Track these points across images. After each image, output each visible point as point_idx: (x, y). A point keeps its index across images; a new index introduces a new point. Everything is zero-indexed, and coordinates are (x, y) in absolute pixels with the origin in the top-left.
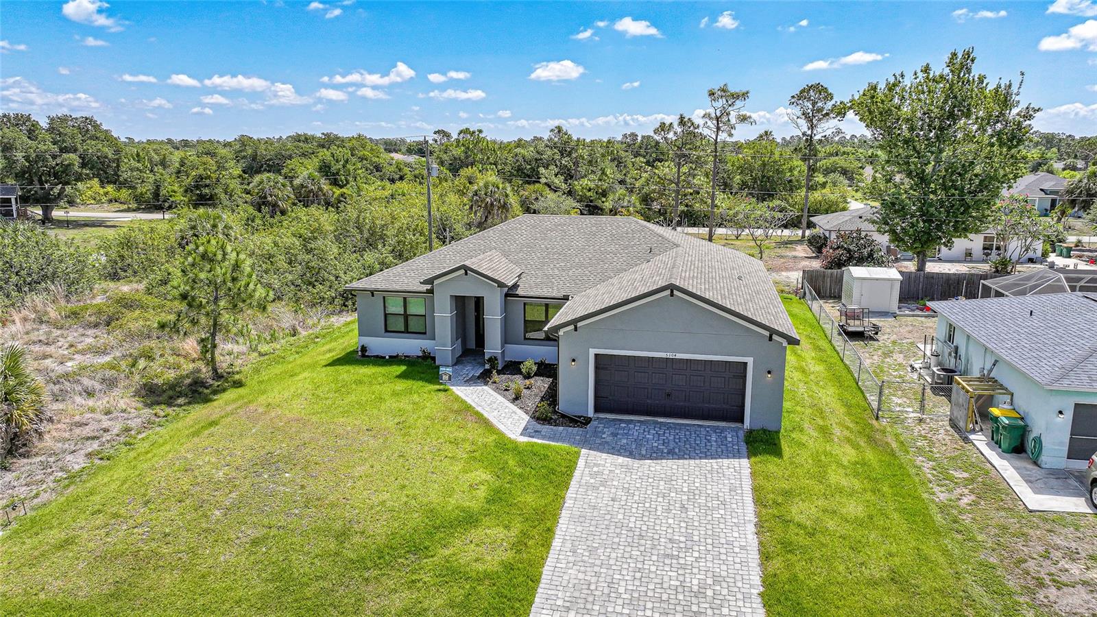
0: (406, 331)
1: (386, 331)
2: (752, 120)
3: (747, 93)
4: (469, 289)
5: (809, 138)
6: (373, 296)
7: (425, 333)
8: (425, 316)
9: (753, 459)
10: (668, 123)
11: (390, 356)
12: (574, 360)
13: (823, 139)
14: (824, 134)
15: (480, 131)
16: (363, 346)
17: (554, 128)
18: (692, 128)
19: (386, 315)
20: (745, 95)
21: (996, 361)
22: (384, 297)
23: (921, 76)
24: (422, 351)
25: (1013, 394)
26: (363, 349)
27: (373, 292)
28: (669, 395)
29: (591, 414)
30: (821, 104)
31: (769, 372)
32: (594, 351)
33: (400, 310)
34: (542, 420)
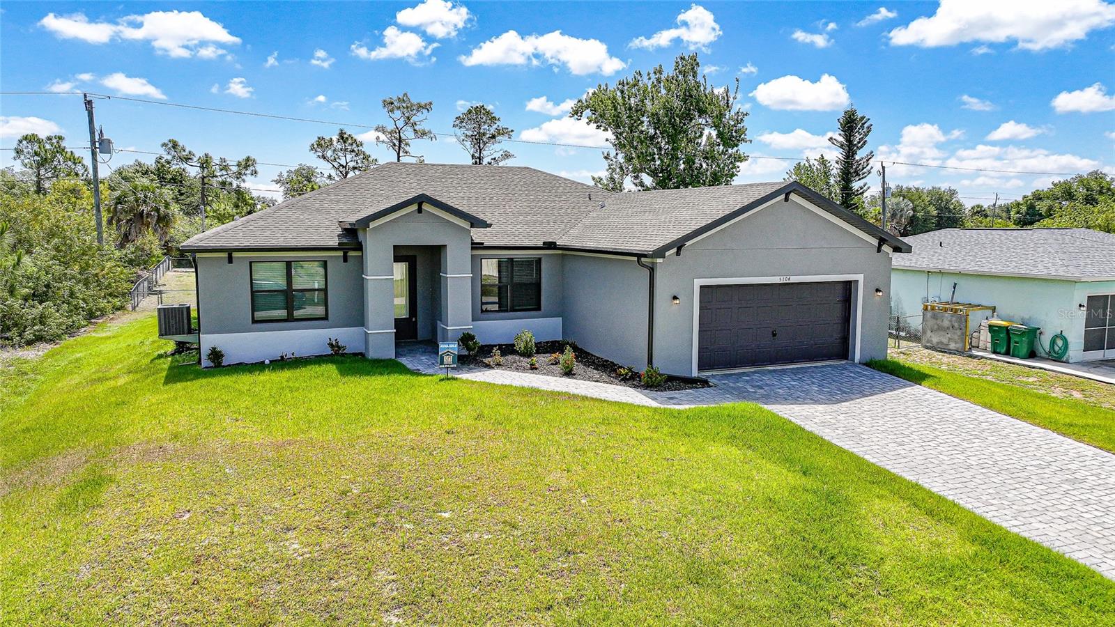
0: (290, 318)
1: (254, 321)
2: (432, 135)
3: (431, 103)
4: (421, 234)
5: (478, 160)
6: (230, 260)
7: (326, 318)
8: (325, 291)
9: (923, 384)
10: (327, 138)
11: (271, 362)
12: (675, 298)
13: (493, 161)
14: (493, 157)
15: (60, 138)
16: (214, 349)
17: (166, 142)
18: (354, 145)
19: (253, 292)
20: (427, 107)
21: (956, 284)
22: (251, 263)
23: (653, 77)
24: (331, 345)
25: (995, 307)
26: (216, 355)
27: (230, 253)
28: (774, 335)
29: (695, 373)
30: (486, 126)
31: (878, 290)
32: (698, 282)
33: (279, 282)
34: (651, 386)
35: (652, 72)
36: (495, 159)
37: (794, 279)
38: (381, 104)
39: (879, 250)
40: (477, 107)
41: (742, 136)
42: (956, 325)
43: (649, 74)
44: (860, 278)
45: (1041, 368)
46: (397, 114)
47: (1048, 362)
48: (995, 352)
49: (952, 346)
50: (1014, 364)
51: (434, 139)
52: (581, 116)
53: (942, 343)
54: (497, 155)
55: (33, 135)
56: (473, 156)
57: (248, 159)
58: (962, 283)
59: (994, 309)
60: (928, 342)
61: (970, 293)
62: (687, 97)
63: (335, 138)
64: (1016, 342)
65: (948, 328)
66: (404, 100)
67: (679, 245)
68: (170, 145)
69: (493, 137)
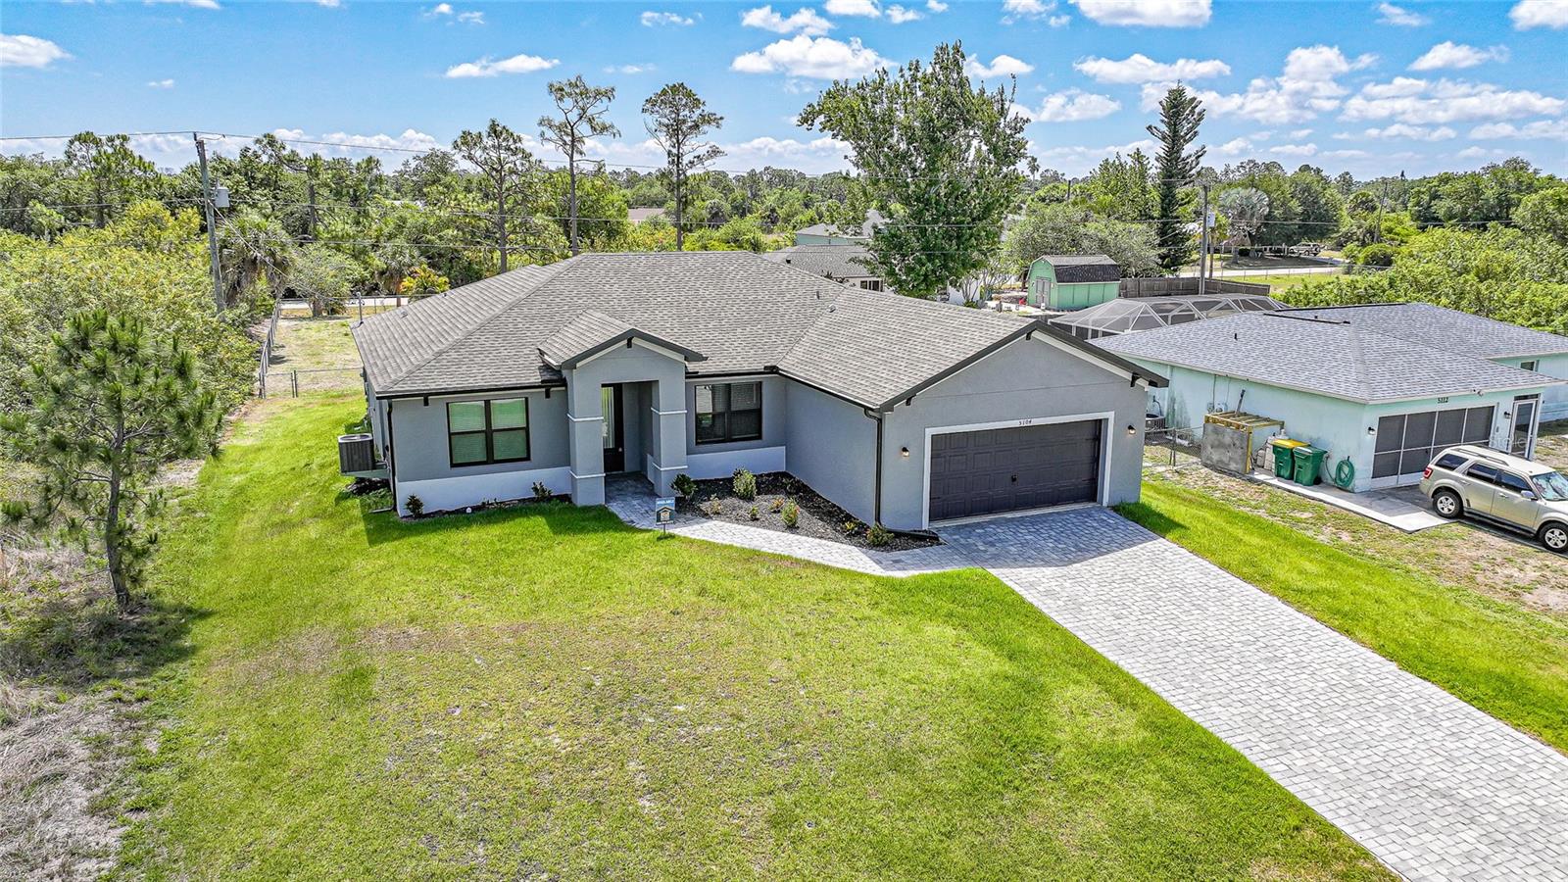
0: (491, 460)
1: (453, 465)
2: (615, 131)
3: (613, 89)
4: (631, 371)
5: (676, 159)
6: (426, 403)
7: (528, 458)
8: (527, 429)
9: (1168, 536)
10: (474, 132)
11: (473, 508)
12: (905, 450)
13: (696, 160)
16: (411, 497)
17: (261, 137)
18: (511, 141)
19: (450, 435)
20: (608, 94)
21: (1244, 391)
22: (447, 404)
23: (907, 74)
24: (535, 489)
25: (1283, 423)
26: (414, 504)
27: (426, 397)
28: (1014, 480)
29: (926, 526)
30: (687, 112)
31: (1130, 428)
32: (930, 432)
33: (478, 423)
34: (878, 546)
35: (906, 67)
36: (699, 157)
37: (1036, 422)
38: (546, 89)
39: (1132, 384)
40: (675, 86)
41: (1022, 151)
42: (1237, 443)
43: (901, 70)
44: (1110, 415)
45: (1321, 500)
46: (568, 103)
47: (1332, 492)
48: (1278, 475)
49: (1233, 466)
50: (1294, 493)
51: (617, 135)
52: (812, 125)
53: (1222, 462)
54: (702, 151)
55: (88, 133)
56: (669, 153)
57: (370, 160)
58: (1251, 391)
59: (1282, 425)
60: (1208, 459)
61: (1257, 404)
62: (949, 103)
63: (484, 129)
64: (1300, 467)
65: (1229, 446)
66: (577, 85)
67: (908, 397)
68: (265, 141)
69: (696, 126)
